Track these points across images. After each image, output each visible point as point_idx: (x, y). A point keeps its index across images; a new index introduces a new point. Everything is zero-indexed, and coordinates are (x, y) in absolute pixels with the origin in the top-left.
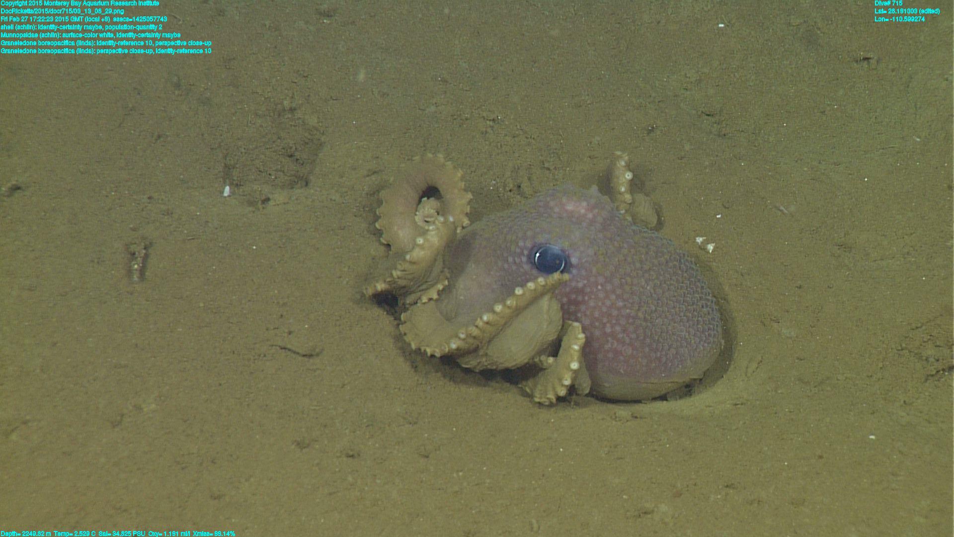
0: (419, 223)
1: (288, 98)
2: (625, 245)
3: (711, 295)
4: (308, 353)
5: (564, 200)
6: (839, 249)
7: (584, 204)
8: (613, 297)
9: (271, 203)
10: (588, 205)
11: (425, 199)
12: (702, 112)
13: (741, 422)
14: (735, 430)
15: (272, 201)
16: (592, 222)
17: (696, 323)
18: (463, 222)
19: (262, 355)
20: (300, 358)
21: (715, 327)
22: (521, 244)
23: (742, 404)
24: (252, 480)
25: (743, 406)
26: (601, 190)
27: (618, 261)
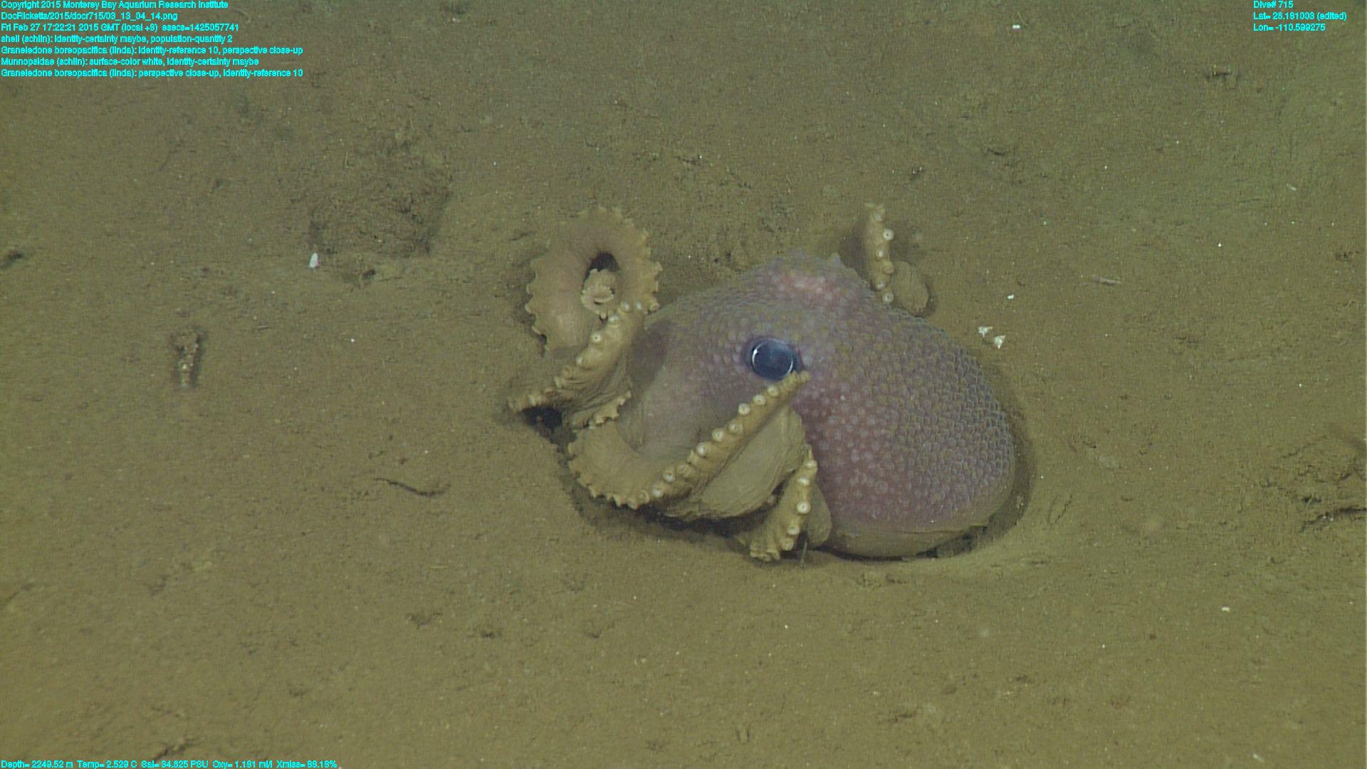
0: (586, 306)
1: (401, 129)
2: (879, 338)
3: (999, 408)
4: (429, 490)
5: (793, 274)
6: (1181, 343)
7: (822, 280)
8: (862, 412)
9: (377, 277)
10: (826, 281)
11: (595, 271)
12: (989, 150)
13: (1041, 589)
14: (1033, 598)
15: (377, 275)
16: (832, 306)
17: (979, 449)
18: (650, 304)
19: (363, 493)
20: (417, 497)
21: (1006, 455)
22: (732, 336)
23: (1042, 563)
24: (348, 668)
25: (1044, 565)
26: (844, 260)
27: (870, 360)
